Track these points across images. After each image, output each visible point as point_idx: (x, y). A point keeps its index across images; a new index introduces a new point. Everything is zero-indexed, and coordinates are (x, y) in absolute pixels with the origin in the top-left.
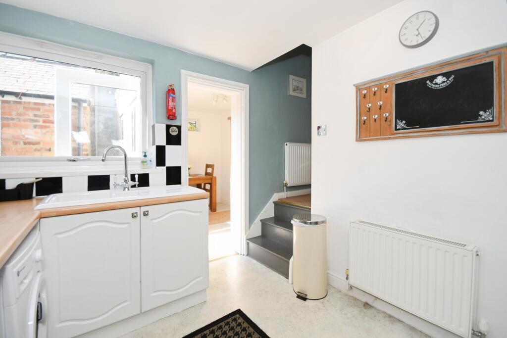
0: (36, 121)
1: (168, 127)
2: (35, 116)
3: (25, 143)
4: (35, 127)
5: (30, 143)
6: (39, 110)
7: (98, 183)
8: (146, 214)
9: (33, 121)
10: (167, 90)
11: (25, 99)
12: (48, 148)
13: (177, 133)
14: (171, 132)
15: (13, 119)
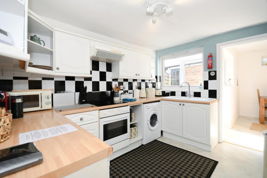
0: (194, 72)
1: (209, 72)
2: (194, 70)
3: (191, 80)
4: (194, 74)
5: (192, 80)
6: (195, 68)
7: (183, 94)
8: (184, 105)
9: (193, 72)
10: (208, 56)
11: (191, 65)
12: (197, 81)
13: (214, 74)
14: (211, 74)
15: (188, 73)
